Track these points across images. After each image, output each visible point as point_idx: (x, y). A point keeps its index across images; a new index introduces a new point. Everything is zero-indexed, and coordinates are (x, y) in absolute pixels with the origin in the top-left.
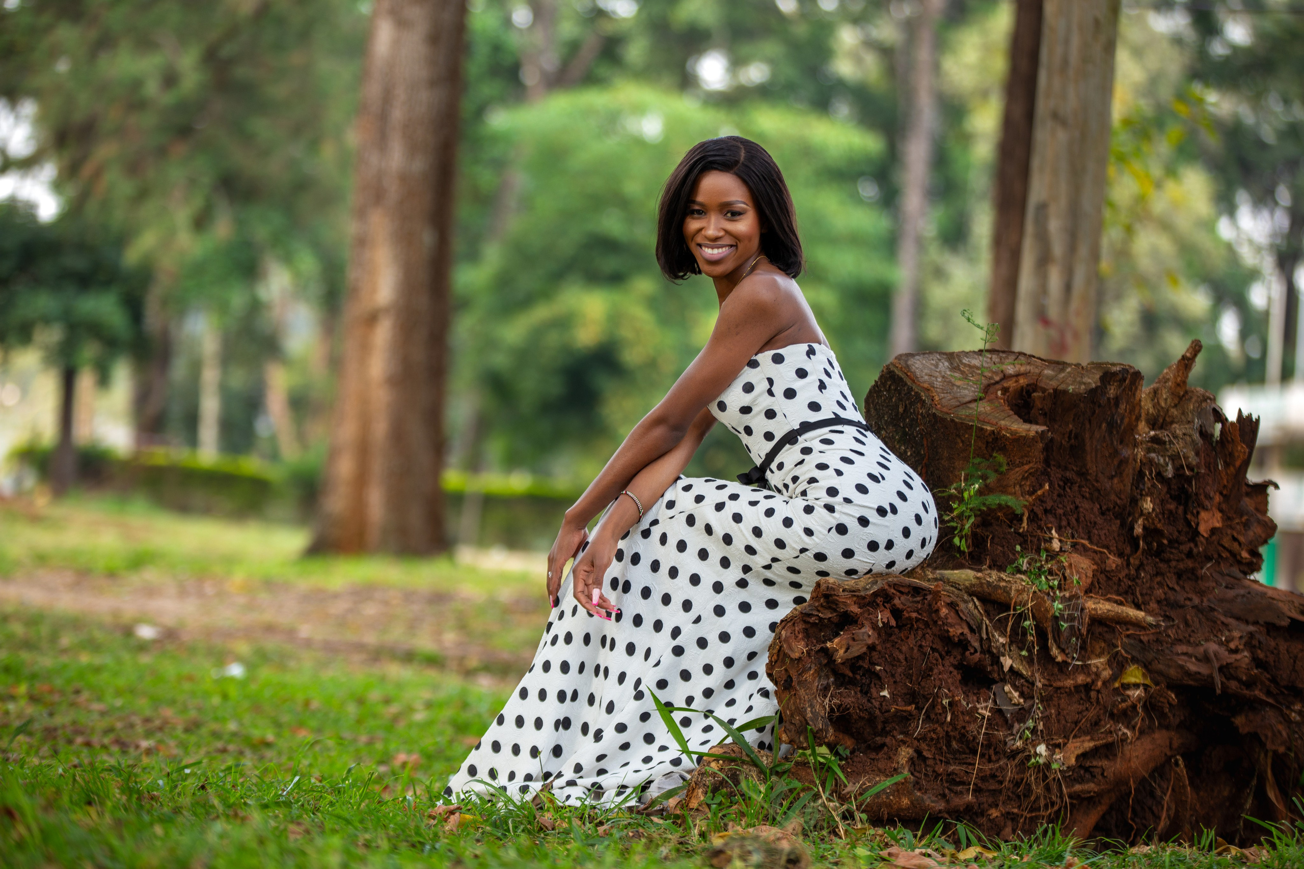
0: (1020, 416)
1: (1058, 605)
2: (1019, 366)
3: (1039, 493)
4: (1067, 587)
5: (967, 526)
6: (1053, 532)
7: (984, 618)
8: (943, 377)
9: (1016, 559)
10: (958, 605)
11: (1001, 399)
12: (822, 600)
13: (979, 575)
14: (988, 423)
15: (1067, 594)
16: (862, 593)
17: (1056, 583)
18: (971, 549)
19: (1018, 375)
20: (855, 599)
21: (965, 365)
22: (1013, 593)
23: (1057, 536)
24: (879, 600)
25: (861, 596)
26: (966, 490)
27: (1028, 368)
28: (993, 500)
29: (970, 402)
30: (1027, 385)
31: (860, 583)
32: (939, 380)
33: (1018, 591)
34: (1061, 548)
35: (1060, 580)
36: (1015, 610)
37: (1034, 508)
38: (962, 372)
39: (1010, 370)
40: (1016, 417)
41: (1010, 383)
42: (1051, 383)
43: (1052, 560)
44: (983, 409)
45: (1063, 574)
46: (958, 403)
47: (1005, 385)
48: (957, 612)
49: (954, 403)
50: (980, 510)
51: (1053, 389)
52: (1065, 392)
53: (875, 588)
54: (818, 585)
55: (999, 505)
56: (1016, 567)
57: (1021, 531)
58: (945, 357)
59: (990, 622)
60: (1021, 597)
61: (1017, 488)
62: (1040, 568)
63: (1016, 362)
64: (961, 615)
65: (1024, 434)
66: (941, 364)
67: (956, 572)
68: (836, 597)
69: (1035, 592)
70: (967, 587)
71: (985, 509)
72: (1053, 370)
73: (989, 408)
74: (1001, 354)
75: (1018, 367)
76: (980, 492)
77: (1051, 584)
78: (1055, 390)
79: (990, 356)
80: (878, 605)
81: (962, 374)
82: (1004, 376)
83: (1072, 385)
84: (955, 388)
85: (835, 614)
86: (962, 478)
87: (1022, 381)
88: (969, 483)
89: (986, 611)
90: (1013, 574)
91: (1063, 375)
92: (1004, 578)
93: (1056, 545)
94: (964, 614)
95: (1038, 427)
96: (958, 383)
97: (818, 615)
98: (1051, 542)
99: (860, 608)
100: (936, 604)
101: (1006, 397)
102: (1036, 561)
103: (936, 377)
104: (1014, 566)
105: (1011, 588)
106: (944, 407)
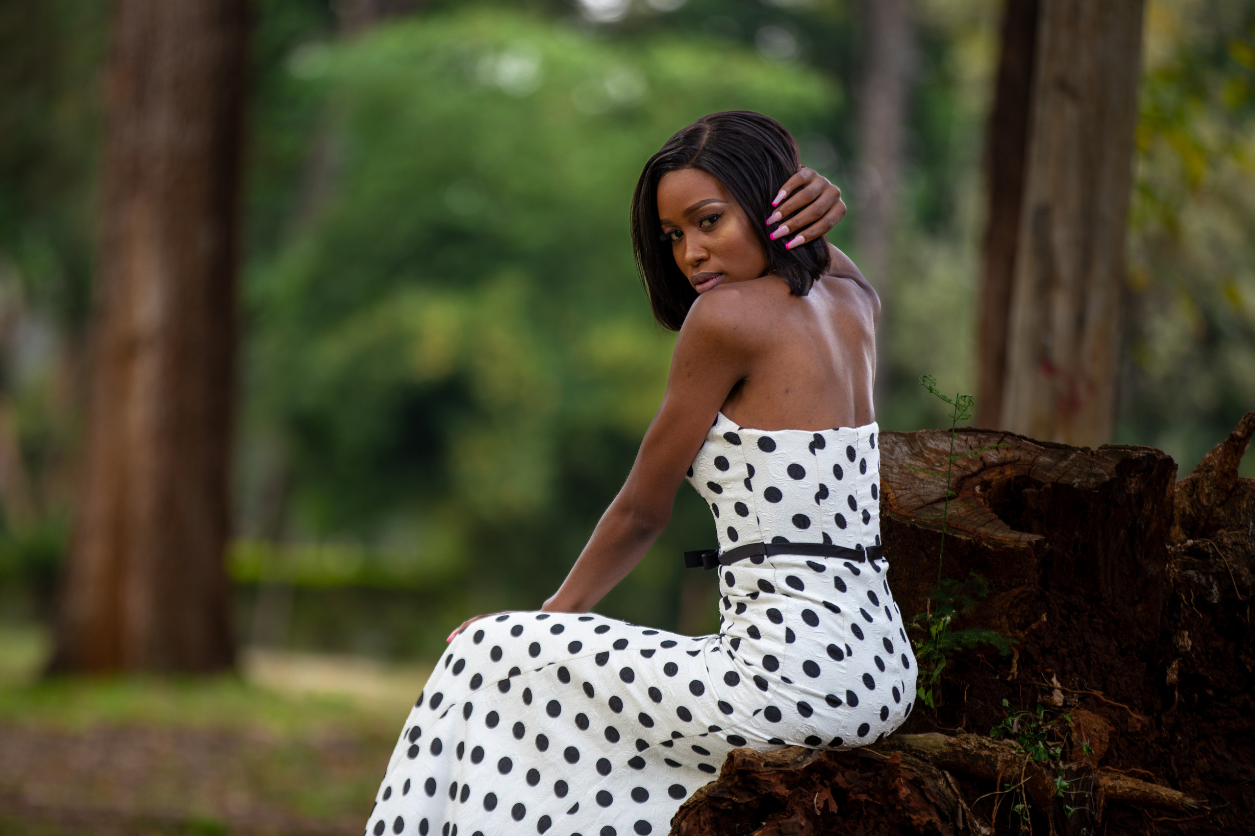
0: (1007, 521)
1: (1061, 782)
2: (1005, 451)
3: (1034, 626)
4: (1073, 756)
5: (937, 673)
6: (1054, 680)
7: (960, 800)
8: (901, 467)
9: (1004, 718)
10: (923, 783)
11: (981, 497)
12: (736, 779)
13: (953, 740)
14: (963, 530)
15: (1074, 767)
16: (792, 768)
17: (1059, 751)
18: (940, 704)
19: (1003, 464)
20: (781, 776)
21: (931, 450)
22: (999, 765)
23: (1059, 685)
24: (815, 777)
25: (790, 772)
26: (933, 623)
27: (1017, 453)
28: (970, 637)
29: (938, 501)
30: (1016, 478)
31: (788, 754)
32: (896, 470)
33: (1006, 762)
34: (1065, 701)
35: (1064, 748)
36: (1002, 788)
37: (1027, 646)
38: (927, 461)
39: (993, 457)
40: (1001, 522)
41: (992, 474)
42: (1048, 474)
43: (1051, 719)
44: (955, 511)
45: (1069, 739)
46: (920, 504)
47: (986, 477)
48: (922, 793)
49: (915, 502)
50: (952, 651)
51: (1052, 483)
52: (1069, 487)
53: (810, 760)
54: (731, 756)
55: (980, 644)
56: (1003, 728)
57: (1009, 678)
58: (903, 439)
59: (968, 806)
60: (1010, 770)
61: (1004, 619)
62: (1036, 730)
63: (1001, 445)
64: (928, 796)
65: (1012, 546)
66: (897, 449)
67: (920, 736)
68: (755, 775)
69: (1029, 764)
70: (935, 757)
71: (959, 649)
72: (1051, 457)
73: (963, 510)
74: (980, 436)
75: (1003, 452)
76: (953, 627)
77: (1051, 752)
78: (1055, 484)
79: (964, 437)
80: (813, 784)
81: (926, 462)
82: (984, 464)
83: (1077, 477)
84: (917, 482)
85: (754, 798)
86: (928, 607)
87: (1009, 472)
88: (937, 614)
89: (962, 790)
90: (999, 739)
91: (1064, 464)
92: (987, 744)
93: (1058, 698)
94: (932, 795)
95: (1031, 536)
96: (921, 475)
97: (730, 800)
98: (1051, 695)
99: (788, 788)
100: (893, 781)
101: (987, 494)
102: (1030, 722)
103: (891, 468)
104: (1000, 727)
105: (996, 758)
106: (902, 508)
